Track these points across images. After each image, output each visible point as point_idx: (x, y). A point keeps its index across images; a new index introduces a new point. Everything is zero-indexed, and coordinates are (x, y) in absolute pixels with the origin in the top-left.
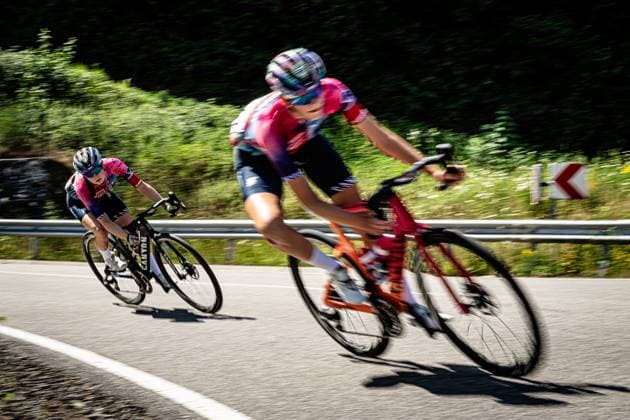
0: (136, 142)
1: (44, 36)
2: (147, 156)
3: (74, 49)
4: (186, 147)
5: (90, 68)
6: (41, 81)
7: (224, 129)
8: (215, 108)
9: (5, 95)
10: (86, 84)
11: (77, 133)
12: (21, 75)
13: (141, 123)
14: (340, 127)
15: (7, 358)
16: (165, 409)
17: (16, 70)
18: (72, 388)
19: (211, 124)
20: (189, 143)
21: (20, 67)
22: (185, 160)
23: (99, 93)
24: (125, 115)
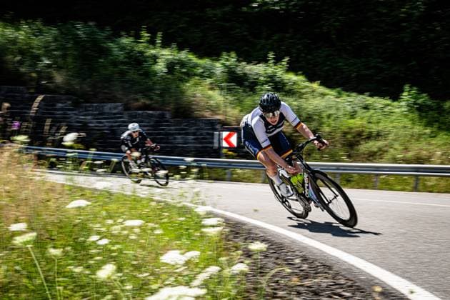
0: (322, 118)
1: (271, 56)
2: (329, 126)
3: (288, 64)
4: (352, 121)
5: (297, 75)
6: (269, 82)
7: (374, 111)
8: (369, 98)
9: (248, 90)
10: (294, 83)
12: (257, 79)
13: (326, 107)
14: (444, 110)
16: (344, 267)
17: (255, 75)
18: (289, 254)
19: (366, 108)
20: (353, 118)
21: (257, 74)
22: (351, 128)
23: (302, 89)
24: (316, 102)
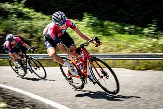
3: (25, 3)
6: (15, 13)
9: (5, 17)
10: (28, 13)
11: (25, 28)
12: (9, 11)
15: (6, 95)
21: (9, 9)
23: (32, 16)
24: (40, 23)
